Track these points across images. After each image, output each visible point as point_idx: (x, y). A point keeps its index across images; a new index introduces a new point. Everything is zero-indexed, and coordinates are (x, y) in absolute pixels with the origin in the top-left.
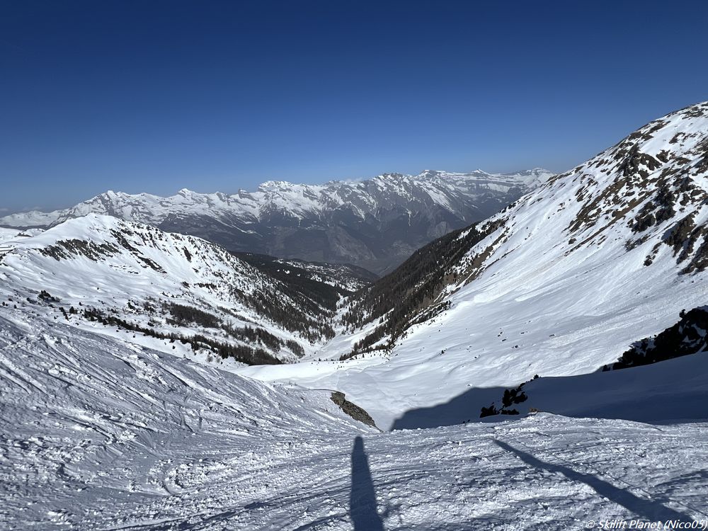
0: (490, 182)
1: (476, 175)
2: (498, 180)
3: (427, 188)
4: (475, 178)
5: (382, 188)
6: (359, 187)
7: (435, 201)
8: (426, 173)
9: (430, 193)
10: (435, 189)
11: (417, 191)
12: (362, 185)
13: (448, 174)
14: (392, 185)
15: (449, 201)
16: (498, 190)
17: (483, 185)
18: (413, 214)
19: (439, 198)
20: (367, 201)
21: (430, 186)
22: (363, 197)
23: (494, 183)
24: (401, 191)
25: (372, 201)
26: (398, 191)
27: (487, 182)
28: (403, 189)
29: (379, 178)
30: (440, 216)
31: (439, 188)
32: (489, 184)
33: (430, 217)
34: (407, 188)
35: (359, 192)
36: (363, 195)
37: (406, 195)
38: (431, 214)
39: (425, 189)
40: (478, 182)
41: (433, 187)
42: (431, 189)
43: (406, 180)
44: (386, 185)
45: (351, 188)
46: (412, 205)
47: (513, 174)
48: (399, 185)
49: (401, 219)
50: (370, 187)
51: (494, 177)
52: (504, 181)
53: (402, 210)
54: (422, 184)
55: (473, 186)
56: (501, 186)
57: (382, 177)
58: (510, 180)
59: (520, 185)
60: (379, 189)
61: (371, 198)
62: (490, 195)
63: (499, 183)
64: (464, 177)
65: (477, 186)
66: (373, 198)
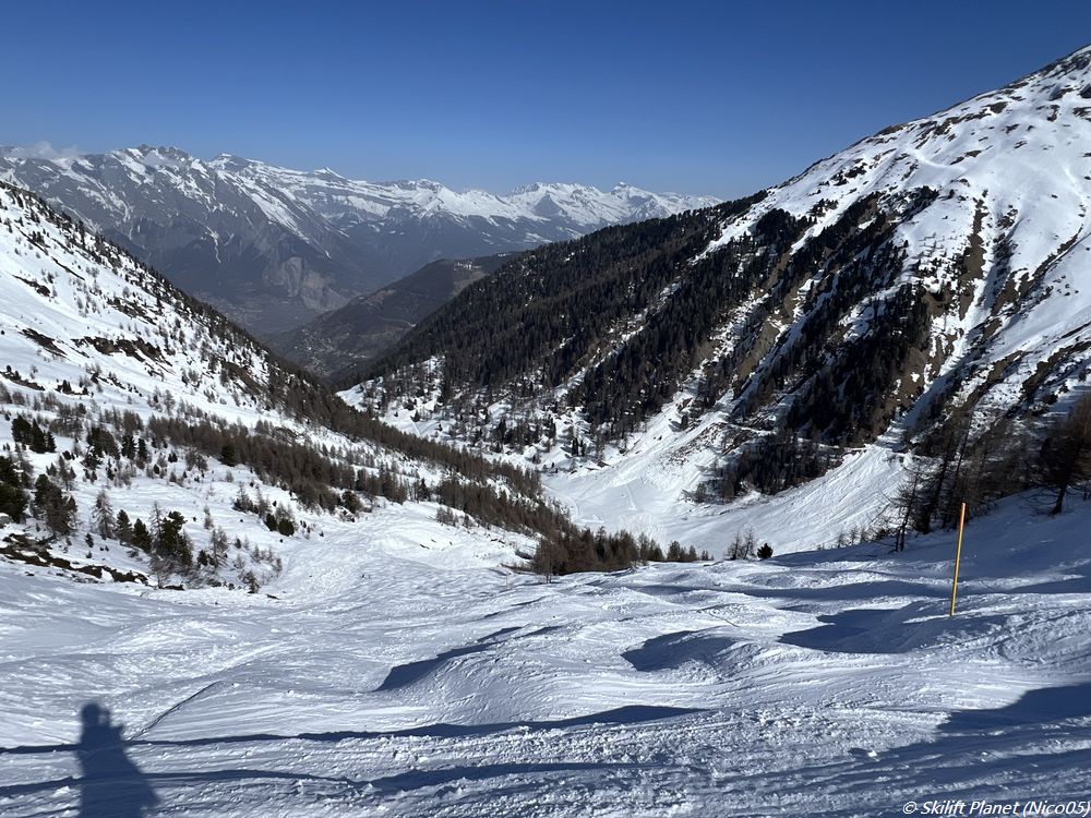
0: (352, 194)
1: (322, 177)
2: (366, 192)
3: (247, 188)
4: (323, 184)
5: (141, 178)
6: (77, 168)
7: (270, 217)
8: (225, 161)
9: (255, 197)
10: (264, 193)
11: (225, 192)
12: (85, 163)
13: (270, 168)
14: (164, 172)
15: (295, 219)
16: (368, 210)
17: (340, 198)
18: (223, 238)
19: (274, 210)
20: (103, 201)
21: (251, 184)
22: (93, 193)
23: (359, 196)
24: (187, 187)
25: (119, 203)
26: (182, 186)
27: (347, 193)
28: (193, 184)
29: (131, 154)
30: (286, 245)
31: (271, 191)
32: (350, 197)
33: (263, 246)
34: (201, 183)
35: (81, 178)
36: (92, 187)
37: (202, 199)
38: (265, 240)
39: (244, 189)
40: (330, 192)
41: (257, 188)
42: (254, 191)
43: (196, 165)
44: (150, 170)
45: (56, 168)
46: (219, 220)
47: (388, 185)
48: (182, 173)
49: (196, 246)
50: (106, 170)
51: (358, 185)
52: (376, 194)
53: (195, 229)
54: (235, 179)
55: (322, 198)
56: (371, 202)
57: (136, 152)
58: (385, 193)
59: (409, 205)
60: (133, 177)
61: (113, 197)
62: (355, 218)
63: (368, 198)
64: (303, 179)
65: (330, 198)
66: (120, 197)
